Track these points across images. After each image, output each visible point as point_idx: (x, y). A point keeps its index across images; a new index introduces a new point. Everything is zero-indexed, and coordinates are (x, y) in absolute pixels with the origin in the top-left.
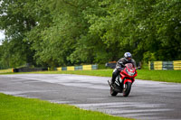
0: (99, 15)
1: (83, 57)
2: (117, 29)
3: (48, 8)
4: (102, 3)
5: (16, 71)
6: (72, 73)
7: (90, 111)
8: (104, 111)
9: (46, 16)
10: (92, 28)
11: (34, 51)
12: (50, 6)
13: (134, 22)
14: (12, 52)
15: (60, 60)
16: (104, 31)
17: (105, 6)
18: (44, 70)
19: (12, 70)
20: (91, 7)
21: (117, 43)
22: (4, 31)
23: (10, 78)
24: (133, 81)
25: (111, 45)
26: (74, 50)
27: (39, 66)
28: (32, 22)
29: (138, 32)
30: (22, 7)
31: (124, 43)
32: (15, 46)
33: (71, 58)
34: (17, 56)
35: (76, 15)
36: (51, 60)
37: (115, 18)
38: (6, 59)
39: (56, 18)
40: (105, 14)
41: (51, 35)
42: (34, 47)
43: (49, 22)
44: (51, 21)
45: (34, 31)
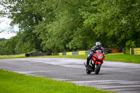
0: (91, 12)
1: (79, 45)
2: (105, 23)
3: (52, 7)
4: (94, 3)
5: (27, 55)
6: (70, 57)
7: (84, 87)
8: (95, 86)
9: (50, 13)
10: (86, 22)
11: (41, 40)
12: (53, 5)
13: (118, 18)
14: (24, 41)
15: (61, 47)
16: (96, 25)
17: (96, 5)
18: (48, 55)
19: (24, 55)
20: (85, 6)
21: (105, 34)
22: (18, 25)
23: (23, 61)
24: (102, 62)
25: (101, 35)
26: (72, 39)
27: (45, 52)
28: (39, 18)
29: (121, 25)
30: (32, 6)
31: (110, 33)
32: (27, 36)
33: (69, 45)
34: (28, 44)
35: (74, 12)
36: (54, 47)
37: (103, 14)
38: (20, 46)
39: (58, 14)
40: (96, 11)
41: (54, 28)
42: (41, 37)
43: (52, 18)
44: (54, 17)
45: (41, 24)
